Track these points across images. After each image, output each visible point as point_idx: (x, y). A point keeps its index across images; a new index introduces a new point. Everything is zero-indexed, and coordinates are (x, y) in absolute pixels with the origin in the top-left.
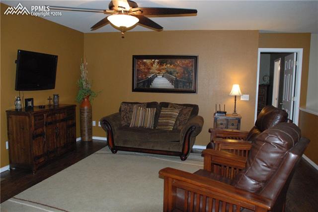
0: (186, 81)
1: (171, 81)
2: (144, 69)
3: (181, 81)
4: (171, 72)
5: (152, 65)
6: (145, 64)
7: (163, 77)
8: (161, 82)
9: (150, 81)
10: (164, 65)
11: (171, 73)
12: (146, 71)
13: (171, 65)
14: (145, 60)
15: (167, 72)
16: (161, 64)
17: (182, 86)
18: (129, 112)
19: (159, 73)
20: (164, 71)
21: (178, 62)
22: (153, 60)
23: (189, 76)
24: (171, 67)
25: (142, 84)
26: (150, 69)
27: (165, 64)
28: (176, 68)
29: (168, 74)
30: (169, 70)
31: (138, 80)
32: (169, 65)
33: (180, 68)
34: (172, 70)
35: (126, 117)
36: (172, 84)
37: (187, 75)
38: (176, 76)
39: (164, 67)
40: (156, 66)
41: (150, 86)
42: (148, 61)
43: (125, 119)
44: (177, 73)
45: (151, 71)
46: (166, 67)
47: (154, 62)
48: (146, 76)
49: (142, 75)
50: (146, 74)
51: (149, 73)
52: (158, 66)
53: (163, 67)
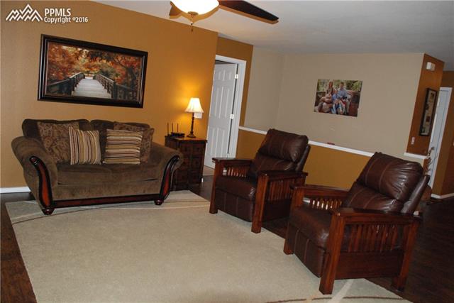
0: (129, 88)
1: (107, 86)
2: (63, 62)
3: (121, 88)
4: (107, 72)
5: (77, 58)
6: (64, 53)
7: (94, 78)
8: (90, 87)
9: (73, 83)
10: (98, 61)
11: (107, 74)
12: (66, 66)
13: (108, 61)
14: (65, 47)
15: (102, 71)
16: (92, 57)
17: (122, 95)
18: (60, 138)
19: (88, 72)
20: (96, 70)
21: (120, 59)
22: (79, 49)
23: (133, 80)
24: (109, 64)
25: (56, 88)
26: (72, 63)
27: (98, 58)
28: (116, 67)
29: (103, 75)
30: (105, 69)
31: (51, 81)
32: (105, 61)
33: (121, 68)
34: (109, 70)
35: (56, 148)
36: (108, 92)
37: (131, 80)
38: (114, 80)
39: (98, 63)
40: (83, 60)
41: (72, 92)
42: (70, 50)
43: (57, 152)
44: (117, 75)
45: (75, 67)
46: (100, 63)
47: (81, 53)
48: (65, 74)
49: (58, 73)
50: (65, 71)
51: (70, 70)
52: (87, 61)
53: (95, 63)
